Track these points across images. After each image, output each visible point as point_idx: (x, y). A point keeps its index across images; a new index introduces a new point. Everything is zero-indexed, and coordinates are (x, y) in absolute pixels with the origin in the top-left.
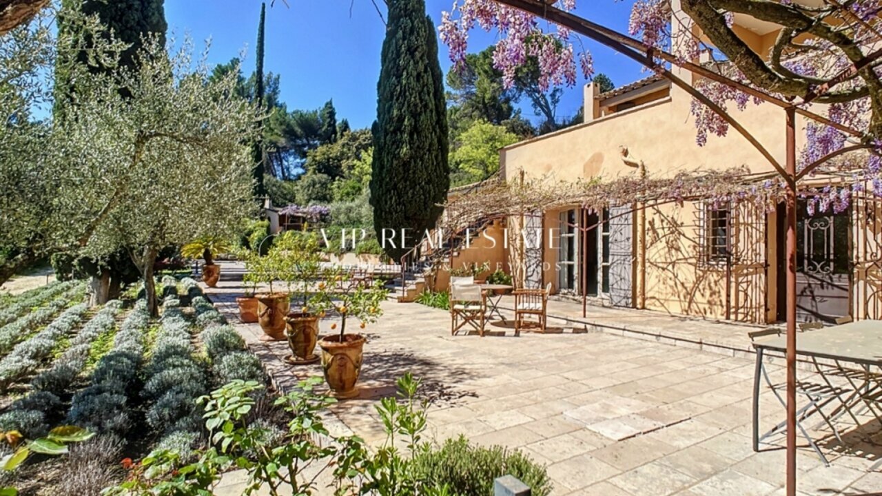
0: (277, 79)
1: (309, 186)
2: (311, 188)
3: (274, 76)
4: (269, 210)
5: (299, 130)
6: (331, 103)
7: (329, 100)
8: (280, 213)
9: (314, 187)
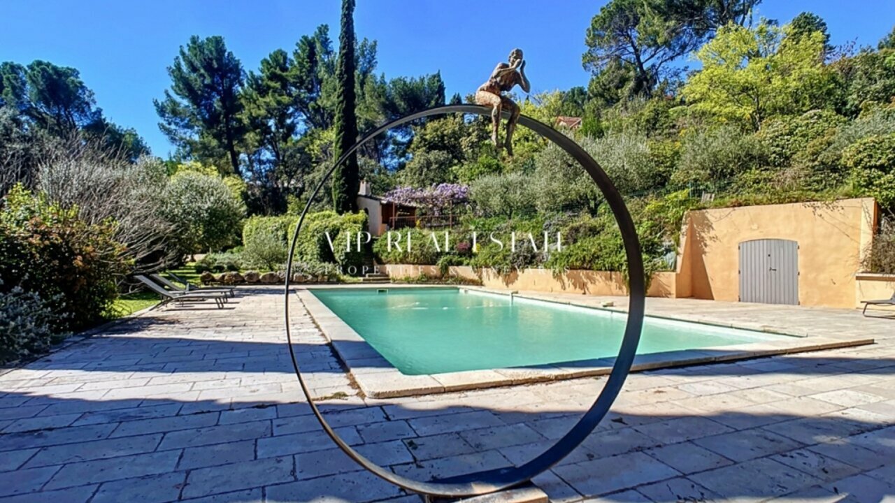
0: (373, 47)
1: (421, 169)
2: (425, 170)
3: (370, 42)
4: (366, 196)
5: (403, 103)
6: (439, 75)
7: (436, 73)
8: (384, 202)
9: (428, 168)
